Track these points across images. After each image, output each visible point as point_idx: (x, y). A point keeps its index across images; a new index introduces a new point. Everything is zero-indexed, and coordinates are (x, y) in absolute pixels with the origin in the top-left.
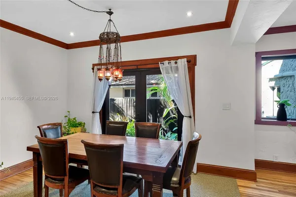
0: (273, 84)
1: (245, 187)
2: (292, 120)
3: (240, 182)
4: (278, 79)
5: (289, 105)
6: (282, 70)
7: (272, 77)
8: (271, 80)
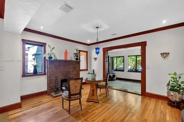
0: (34, 57)
1: (17, 113)
2: (39, 73)
3: (10, 113)
4: (35, 55)
5: (38, 66)
6: (37, 51)
7: (33, 54)
8: (33, 55)
